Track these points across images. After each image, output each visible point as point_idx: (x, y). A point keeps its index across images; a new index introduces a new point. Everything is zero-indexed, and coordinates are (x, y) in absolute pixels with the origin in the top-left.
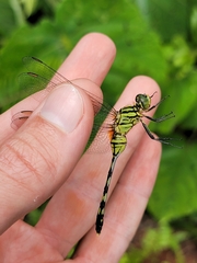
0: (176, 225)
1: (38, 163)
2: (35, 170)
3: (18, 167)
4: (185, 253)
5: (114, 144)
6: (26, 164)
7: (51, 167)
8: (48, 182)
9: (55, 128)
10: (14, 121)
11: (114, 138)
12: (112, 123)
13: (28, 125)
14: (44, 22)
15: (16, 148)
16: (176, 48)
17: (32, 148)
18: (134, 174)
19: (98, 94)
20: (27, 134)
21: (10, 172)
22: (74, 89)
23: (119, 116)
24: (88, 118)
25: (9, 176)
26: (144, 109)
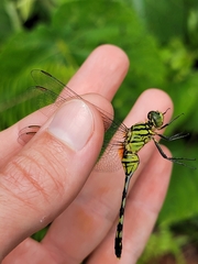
0: (177, 229)
1: (46, 182)
2: (42, 189)
3: (25, 186)
4: (186, 257)
5: (126, 163)
6: (34, 183)
7: (58, 186)
8: (56, 201)
9: (63, 145)
10: (21, 136)
11: (125, 157)
12: (123, 140)
13: (36, 141)
14: (40, 27)
15: (23, 165)
16: (173, 50)
17: (39, 166)
18: (144, 188)
19: (108, 110)
20: (35, 151)
21: (16, 191)
22: (84, 105)
23: (130, 134)
24: (98, 135)
25: (15, 196)
26: (157, 126)
